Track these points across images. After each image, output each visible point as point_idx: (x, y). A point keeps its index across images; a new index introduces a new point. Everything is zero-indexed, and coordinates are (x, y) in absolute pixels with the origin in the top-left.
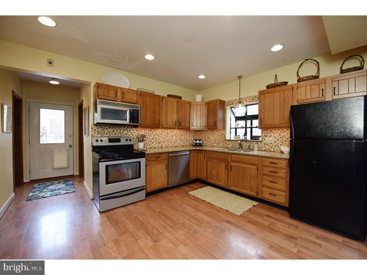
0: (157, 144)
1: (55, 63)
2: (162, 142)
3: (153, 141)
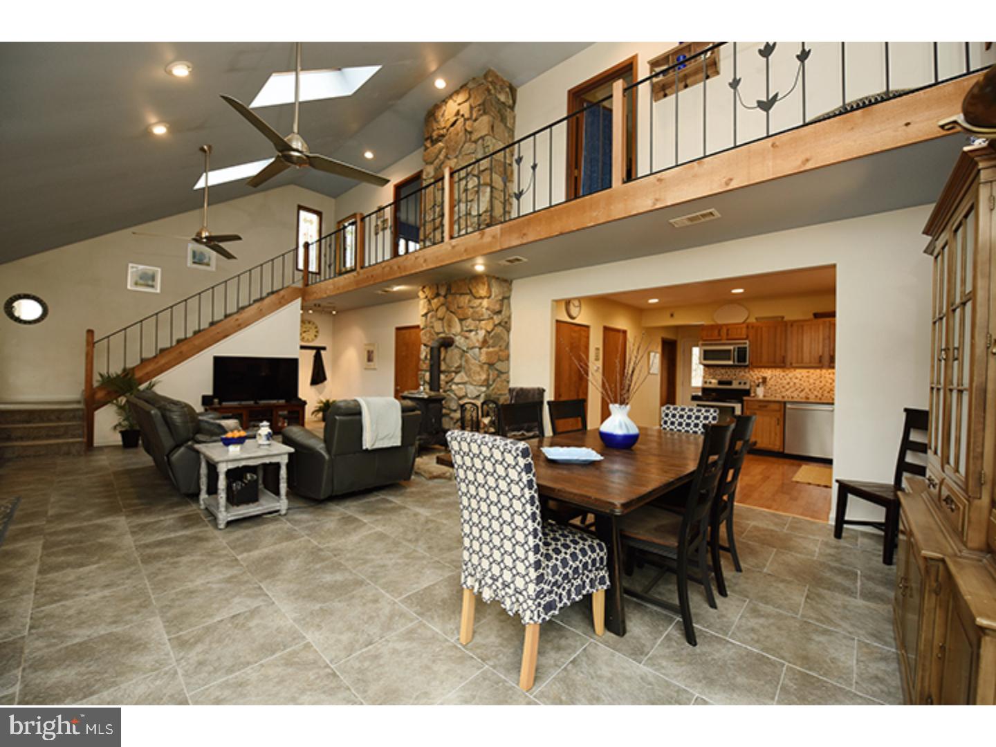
0: (797, 392)
1: (675, 315)
2: (807, 390)
3: (787, 387)
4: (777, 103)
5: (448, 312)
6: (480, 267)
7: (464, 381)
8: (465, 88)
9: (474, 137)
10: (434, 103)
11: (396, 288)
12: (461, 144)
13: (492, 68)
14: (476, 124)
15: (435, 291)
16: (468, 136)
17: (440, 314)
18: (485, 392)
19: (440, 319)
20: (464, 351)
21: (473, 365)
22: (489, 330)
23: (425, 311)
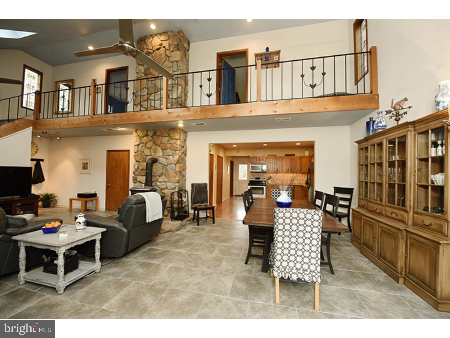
1: (239, 152)
3: (277, 180)
4: (316, 87)
5: (154, 145)
6: (181, 125)
7: (165, 181)
8: (166, 34)
9: (171, 59)
10: (145, 35)
11: (120, 129)
12: (163, 61)
13: (183, 30)
14: (172, 53)
15: (146, 133)
16: (168, 58)
17: (148, 145)
18: (178, 186)
19: (148, 148)
20: (165, 165)
21: (171, 172)
22: (180, 155)
23: (138, 143)
